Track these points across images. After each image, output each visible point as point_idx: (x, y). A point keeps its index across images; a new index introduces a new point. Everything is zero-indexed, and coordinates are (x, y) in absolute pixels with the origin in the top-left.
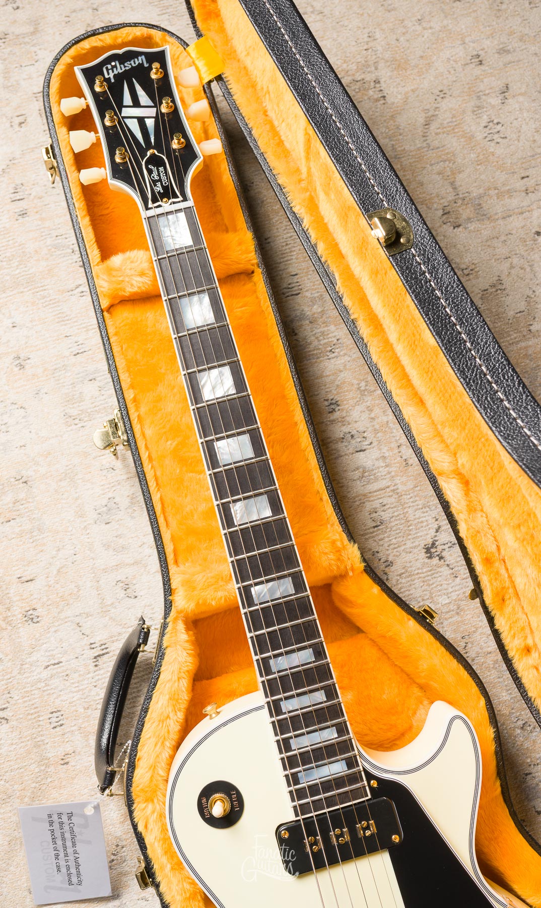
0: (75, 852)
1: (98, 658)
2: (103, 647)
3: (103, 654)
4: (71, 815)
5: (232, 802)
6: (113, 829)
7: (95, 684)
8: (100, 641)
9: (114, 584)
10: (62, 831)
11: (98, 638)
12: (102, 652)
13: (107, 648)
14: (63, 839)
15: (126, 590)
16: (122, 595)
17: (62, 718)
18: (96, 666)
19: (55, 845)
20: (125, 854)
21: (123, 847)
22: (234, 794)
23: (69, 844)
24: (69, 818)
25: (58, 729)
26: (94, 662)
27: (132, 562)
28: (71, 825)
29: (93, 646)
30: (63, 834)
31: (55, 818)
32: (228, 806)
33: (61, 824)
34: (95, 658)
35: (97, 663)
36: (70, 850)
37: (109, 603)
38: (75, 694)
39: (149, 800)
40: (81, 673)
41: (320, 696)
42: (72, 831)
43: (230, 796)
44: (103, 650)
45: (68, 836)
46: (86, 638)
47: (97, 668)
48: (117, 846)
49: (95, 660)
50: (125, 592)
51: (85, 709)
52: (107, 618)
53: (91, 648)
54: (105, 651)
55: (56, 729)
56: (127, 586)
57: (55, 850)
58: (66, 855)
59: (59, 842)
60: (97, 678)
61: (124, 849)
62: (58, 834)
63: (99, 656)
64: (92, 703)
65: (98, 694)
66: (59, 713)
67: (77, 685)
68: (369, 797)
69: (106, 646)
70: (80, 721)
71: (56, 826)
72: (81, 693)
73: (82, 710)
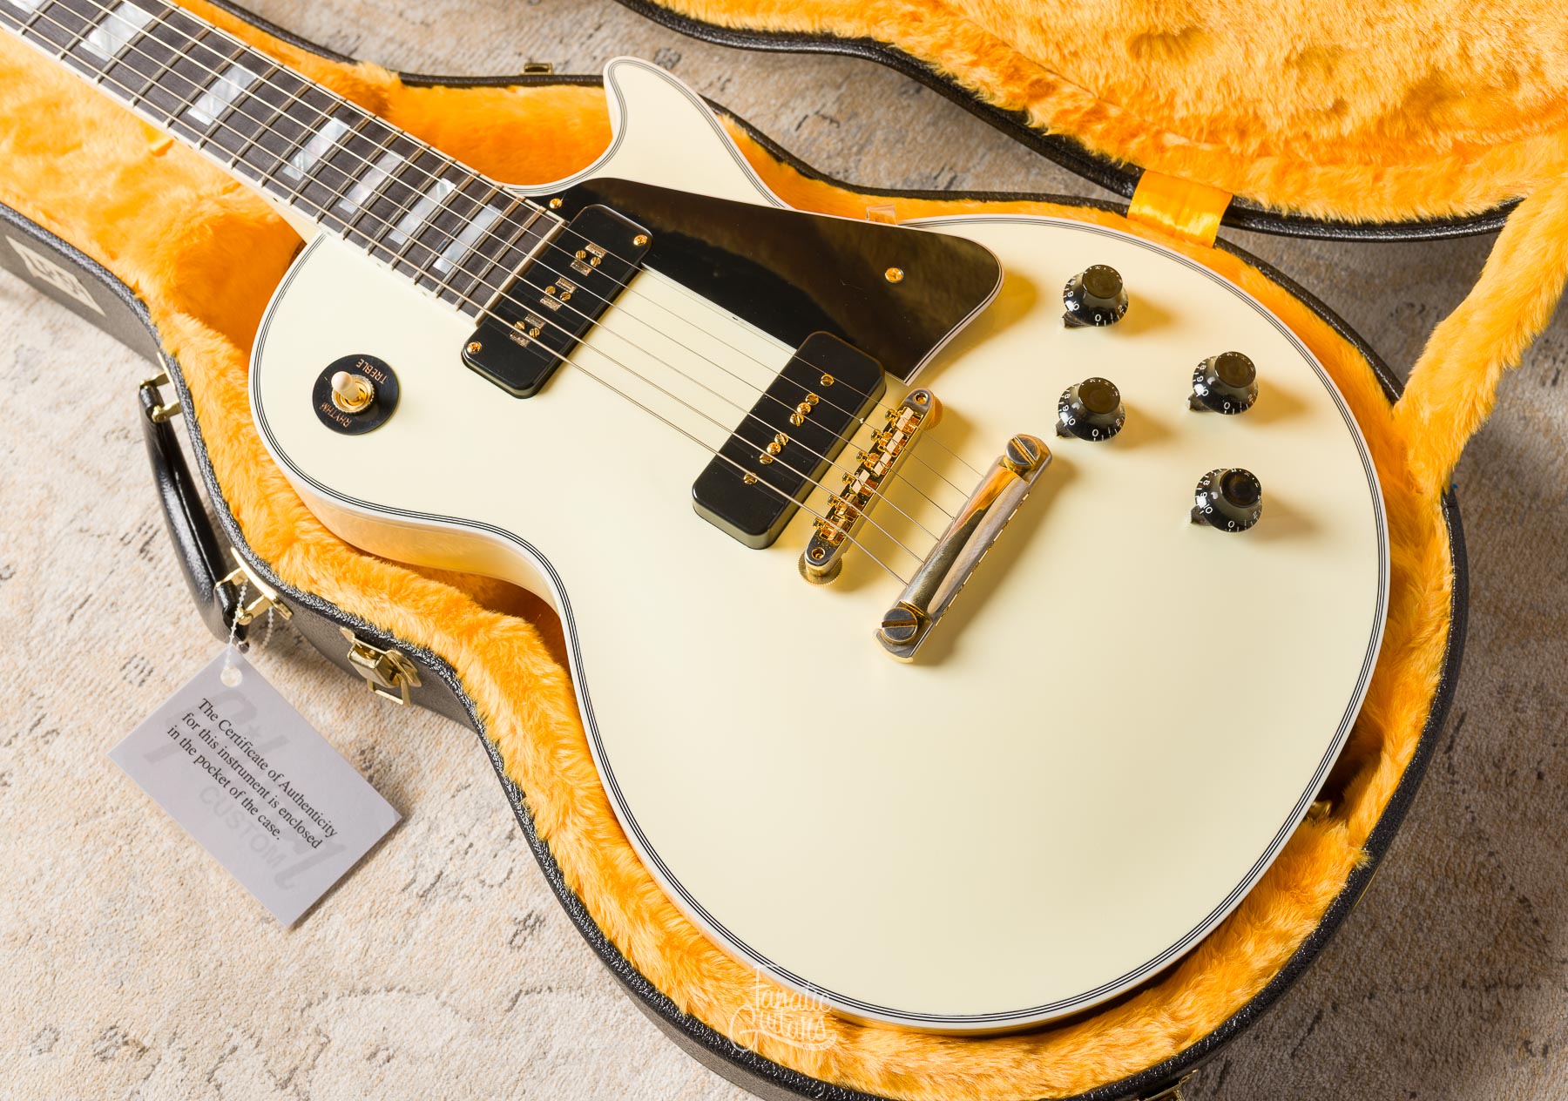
0: (275, 776)
1: (147, 548)
2: (144, 529)
3: (152, 537)
4: (207, 706)
5: (367, 376)
6: (339, 737)
7: (166, 583)
8: (133, 526)
9: (102, 442)
10: (218, 748)
11: (127, 524)
12: (147, 538)
13: (151, 527)
14: (234, 764)
15: (126, 437)
16: (125, 448)
17: (145, 661)
18: (151, 559)
19: (229, 787)
20: (384, 753)
21: (373, 748)
22: (364, 365)
23: (250, 767)
24: (211, 715)
25: (149, 680)
26: (144, 558)
27: (110, 397)
28: (225, 726)
29: (126, 540)
30: (224, 755)
31: (185, 730)
32: (368, 388)
33: (206, 735)
34: (142, 551)
35: (149, 555)
36: (262, 779)
37: (112, 470)
38: (143, 617)
39: (289, 541)
40: (135, 584)
41: (394, 159)
42: (236, 738)
43: (360, 372)
44: (146, 533)
45: (235, 752)
46: (108, 538)
47: (154, 561)
48: (363, 752)
49: (143, 555)
50: (127, 441)
51: (174, 624)
52: (123, 490)
53: (126, 545)
54: (150, 533)
55: (145, 685)
56: (125, 431)
57: (236, 794)
58: (263, 793)
59: (232, 775)
60: (164, 574)
61: (377, 748)
62: (216, 760)
63: (147, 543)
64: (180, 608)
65: (181, 592)
66: (136, 660)
67: (137, 605)
68: (561, 220)
69: (148, 524)
70: (178, 643)
71: (201, 746)
72: (152, 609)
73: (171, 629)
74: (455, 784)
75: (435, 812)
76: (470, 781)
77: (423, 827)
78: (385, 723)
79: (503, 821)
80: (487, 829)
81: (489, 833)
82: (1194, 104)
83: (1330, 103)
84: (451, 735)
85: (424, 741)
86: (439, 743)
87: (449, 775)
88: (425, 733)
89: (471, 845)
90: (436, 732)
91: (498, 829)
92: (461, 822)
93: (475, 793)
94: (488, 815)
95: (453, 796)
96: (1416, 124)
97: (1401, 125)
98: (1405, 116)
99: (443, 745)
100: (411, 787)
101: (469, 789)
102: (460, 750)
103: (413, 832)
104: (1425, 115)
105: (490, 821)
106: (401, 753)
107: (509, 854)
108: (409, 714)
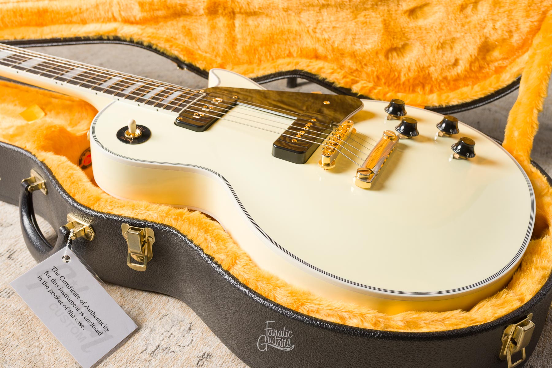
0: (83, 303)
4: (55, 269)
10: (59, 288)
14: (65, 295)
19: (62, 304)
23: (72, 297)
24: (57, 274)
28: (62, 279)
30: (61, 290)
31: (45, 278)
32: (139, 132)
33: (54, 281)
36: (77, 303)
42: (67, 285)
45: (66, 290)
57: (66, 308)
58: (78, 309)
59: (64, 300)
62: (58, 293)
71: (51, 286)
74: (161, 315)
75: (153, 325)
76: (168, 313)
77: (148, 331)
78: (126, 298)
79: (185, 325)
80: (178, 328)
81: (179, 329)
82: (408, 74)
83: (453, 61)
84: (156, 300)
85: (144, 302)
86: (151, 303)
87: (157, 312)
88: (144, 300)
89: (172, 334)
90: (149, 300)
91: (183, 328)
92: (166, 327)
93: (171, 317)
94: (178, 323)
95: (161, 319)
96: (482, 62)
97: (477, 64)
98: (478, 60)
99: (153, 303)
100: (140, 318)
101: (167, 317)
102: (161, 304)
103: (144, 333)
104: (484, 59)
105: (179, 325)
106: (134, 308)
107: (190, 335)
108: (136, 294)
